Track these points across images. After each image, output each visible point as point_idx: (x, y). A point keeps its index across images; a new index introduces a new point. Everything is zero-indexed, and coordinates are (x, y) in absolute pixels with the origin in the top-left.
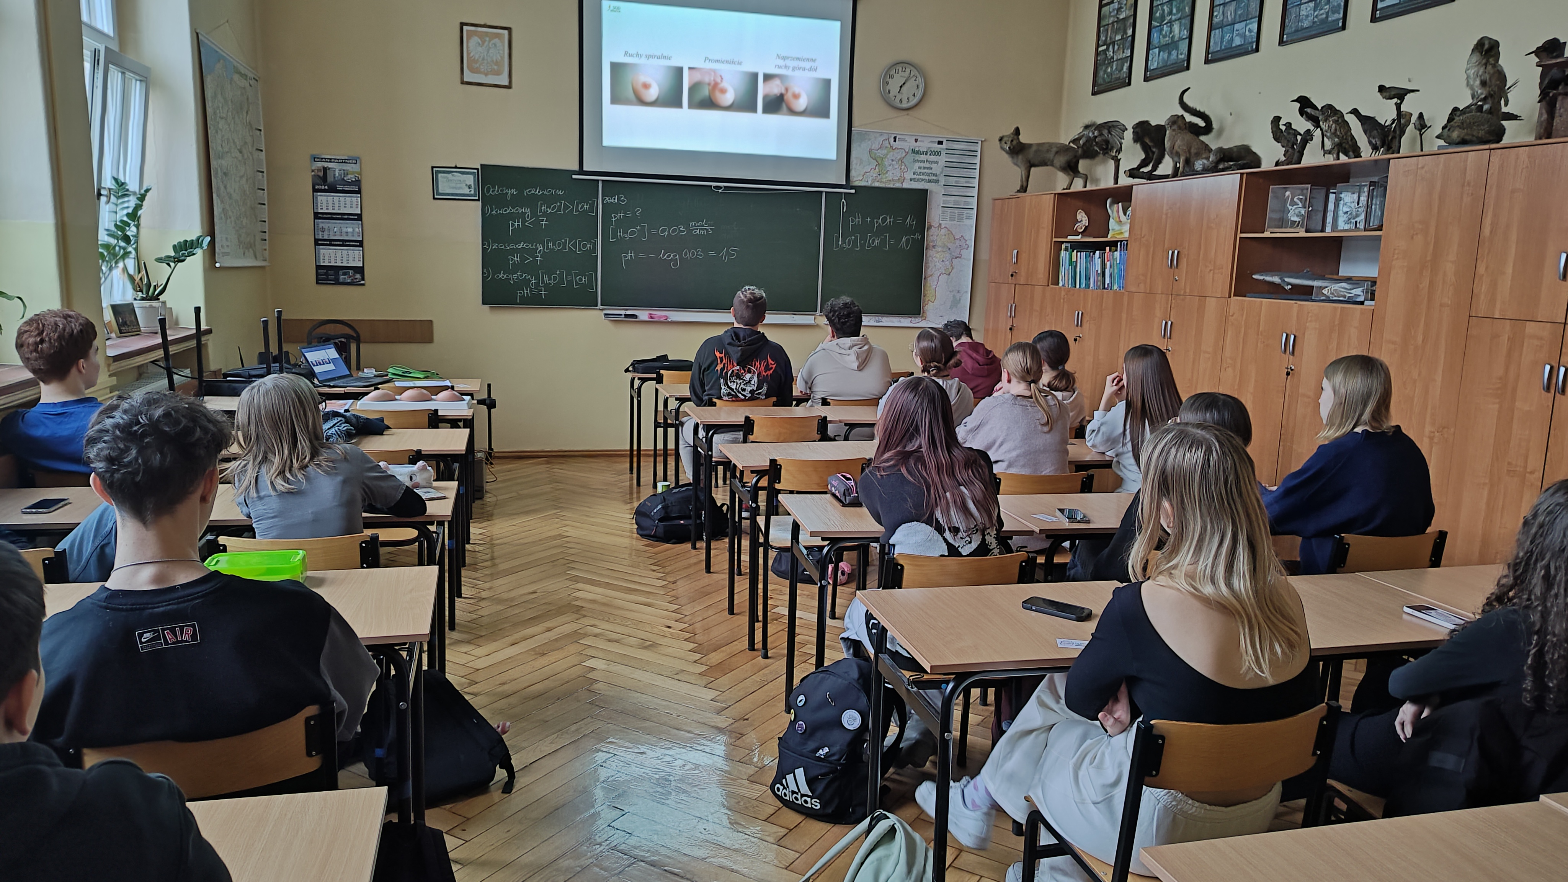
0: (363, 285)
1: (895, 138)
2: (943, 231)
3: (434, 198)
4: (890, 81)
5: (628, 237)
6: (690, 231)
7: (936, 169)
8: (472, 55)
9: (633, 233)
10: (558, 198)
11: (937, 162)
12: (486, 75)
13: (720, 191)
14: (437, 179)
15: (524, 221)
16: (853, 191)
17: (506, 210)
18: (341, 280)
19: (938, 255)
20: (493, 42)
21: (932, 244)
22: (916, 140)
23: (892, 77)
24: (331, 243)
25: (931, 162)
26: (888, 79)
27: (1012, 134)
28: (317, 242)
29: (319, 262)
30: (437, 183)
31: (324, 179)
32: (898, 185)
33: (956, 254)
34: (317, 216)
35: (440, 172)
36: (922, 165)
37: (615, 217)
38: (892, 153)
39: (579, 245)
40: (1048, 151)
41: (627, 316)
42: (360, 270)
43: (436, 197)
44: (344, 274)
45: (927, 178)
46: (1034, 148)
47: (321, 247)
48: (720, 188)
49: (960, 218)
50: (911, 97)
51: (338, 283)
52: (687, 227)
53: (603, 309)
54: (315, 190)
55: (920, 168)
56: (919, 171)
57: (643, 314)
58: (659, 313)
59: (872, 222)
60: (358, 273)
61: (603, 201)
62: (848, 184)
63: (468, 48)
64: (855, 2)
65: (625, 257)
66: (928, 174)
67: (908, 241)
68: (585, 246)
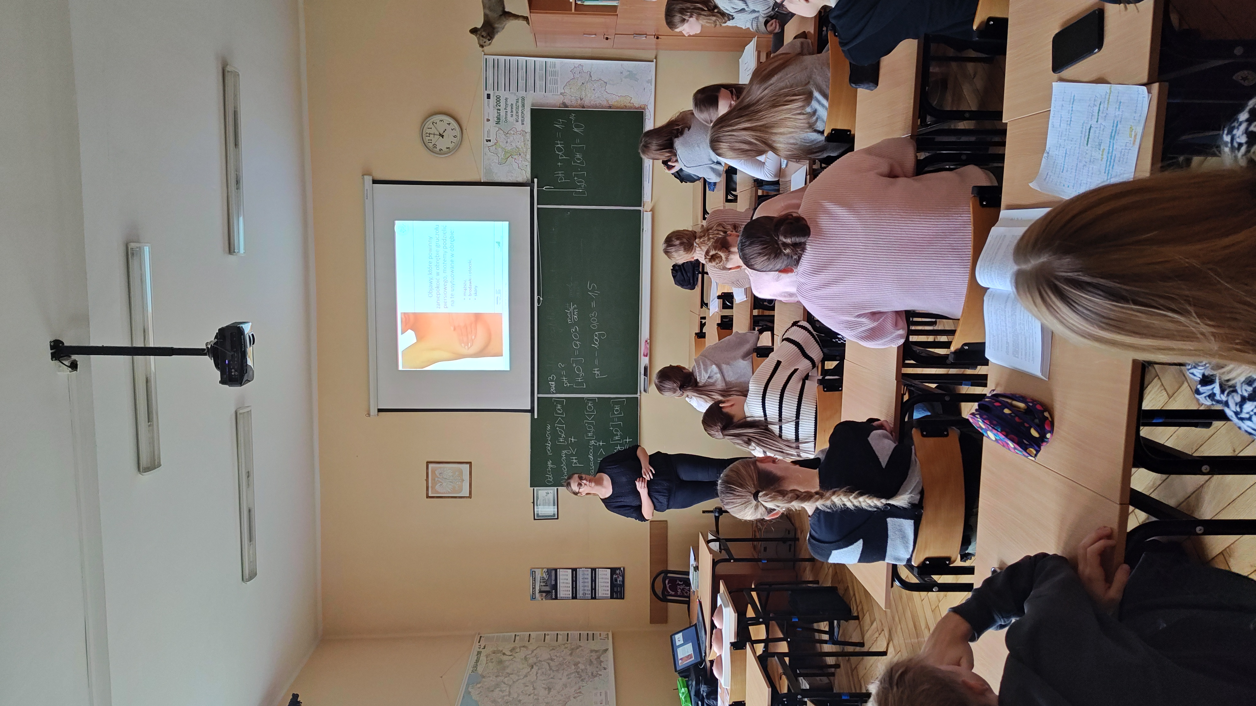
0: (624, 569)
1: (487, 141)
2: (567, 91)
3: (557, 519)
4: (438, 148)
5: (582, 374)
6: (575, 323)
7: (512, 100)
8: (450, 491)
9: (578, 370)
10: (553, 428)
11: (506, 99)
12: (463, 480)
14: (543, 516)
16: (536, 180)
17: (564, 469)
18: (621, 583)
20: (438, 475)
23: (435, 146)
24: (594, 589)
25: (506, 105)
27: (476, 36)
28: (594, 597)
29: (608, 597)
30: (546, 516)
31: (547, 592)
32: (528, 137)
33: (588, 77)
34: (574, 597)
35: (538, 514)
36: (509, 114)
37: (566, 384)
38: (501, 144)
39: (591, 412)
41: (645, 374)
42: (613, 571)
44: (616, 580)
45: (520, 109)
47: (597, 595)
48: (539, 299)
50: (451, 127)
51: (623, 585)
52: (572, 325)
53: (640, 391)
54: (556, 598)
55: (512, 116)
56: (515, 117)
57: (644, 361)
58: (643, 348)
59: (561, 161)
60: (615, 572)
61: (554, 393)
62: (530, 184)
63: (444, 493)
64: (375, 182)
65: (598, 375)
66: (517, 108)
67: (577, 126)
68: (590, 408)
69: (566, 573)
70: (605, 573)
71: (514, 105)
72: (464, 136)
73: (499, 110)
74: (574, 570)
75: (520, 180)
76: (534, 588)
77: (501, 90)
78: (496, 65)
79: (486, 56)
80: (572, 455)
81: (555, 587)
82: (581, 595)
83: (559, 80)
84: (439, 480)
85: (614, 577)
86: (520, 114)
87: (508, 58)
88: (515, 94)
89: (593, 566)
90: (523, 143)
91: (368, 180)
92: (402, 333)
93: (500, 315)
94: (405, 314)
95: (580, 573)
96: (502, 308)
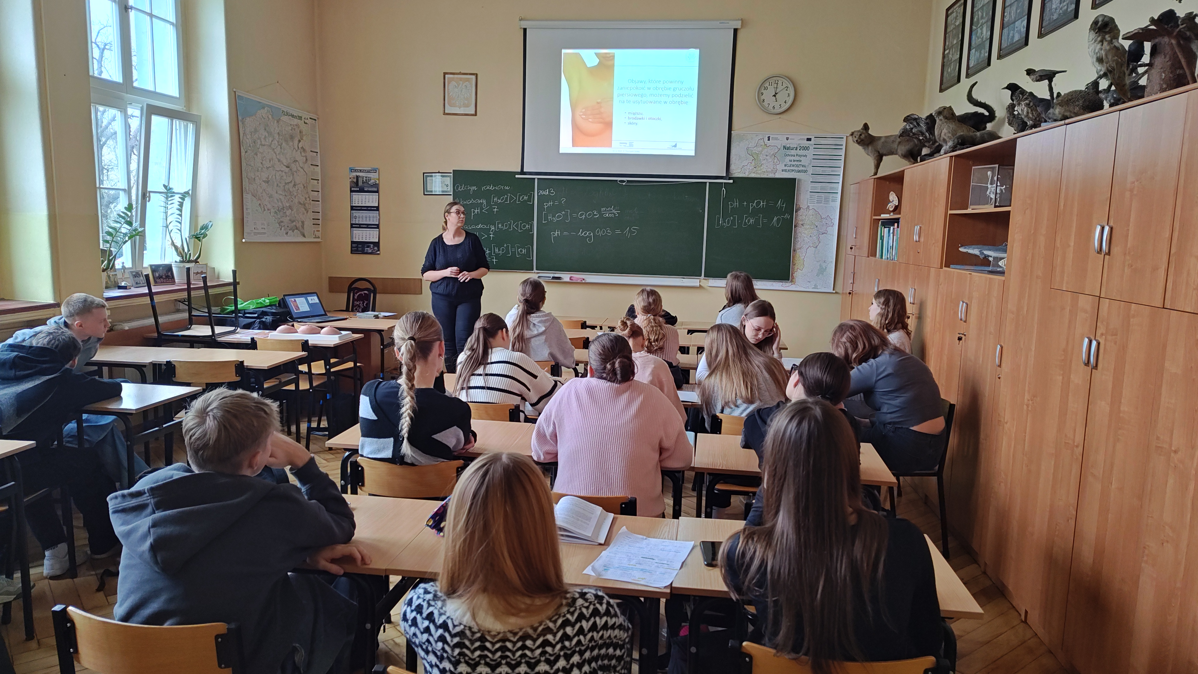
0: (379, 254)
1: (769, 138)
2: (811, 212)
5: (555, 220)
6: (601, 215)
7: (805, 161)
8: (451, 94)
9: (559, 217)
10: (506, 192)
11: (806, 156)
12: (460, 107)
13: (624, 184)
14: (426, 181)
16: (731, 181)
18: (365, 251)
19: (805, 232)
20: (465, 84)
21: (801, 223)
22: (787, 139)
23: (766, 88)
24: (360, 226)
25: (800, 156)
26: (762, 91)
27: (862, 129)
28: (352, 226)
29: (353, 239)
30: (426, 184)
31: (357, 183)
32: (771, 176)
33: (822, 231)
34: (353, 208)
35: (428, 176)
36: (792, 158)
37: (546, 205)
38: (766, 150)
39: (521, 226)
41: (554, 278)
42: (377, 244)
43: (425, 193)
44: (368, 247)
45: (796, 169)
46: (882, 140)
47: (354, 229)
48: (624, 181)
50: (783, 104)
52: (599, 212)
54: (351, 191)
55: (790, 161)
57: (566, 277)
58: (578, 276)
59: (748, 205)
60: (376, 246)
61: (538, 193)
62: (728, 176)
63: (448, 90)
64: (736, 31)
65: (554, 234)
66: (797, 166)
67: (778, 220)
68: (524, 226)
69: (374, 201)
70: (375, 237)
71: (800, 163)
72: (775, 116)
73: (796, 149)
74: (377, 209)
75: (732, 167)
76: (361, 171)
77: (814, 151)
78: (837, 147)
79: (845, 138)
80: (482, 209)
81: (362, 190)
82: (354, 215)
83: (821, 204)
84: (460, 86)
85: (372, 245)
86: (792, 168)
87: (843, 158)
88: (810, 164)
89: (381, 226)
90: (765, 170)
91: (738, 25)
92: (596, 54)
93: (610, 145)
94: (613, 57)
95: (375, 214)
96: (616, 148)
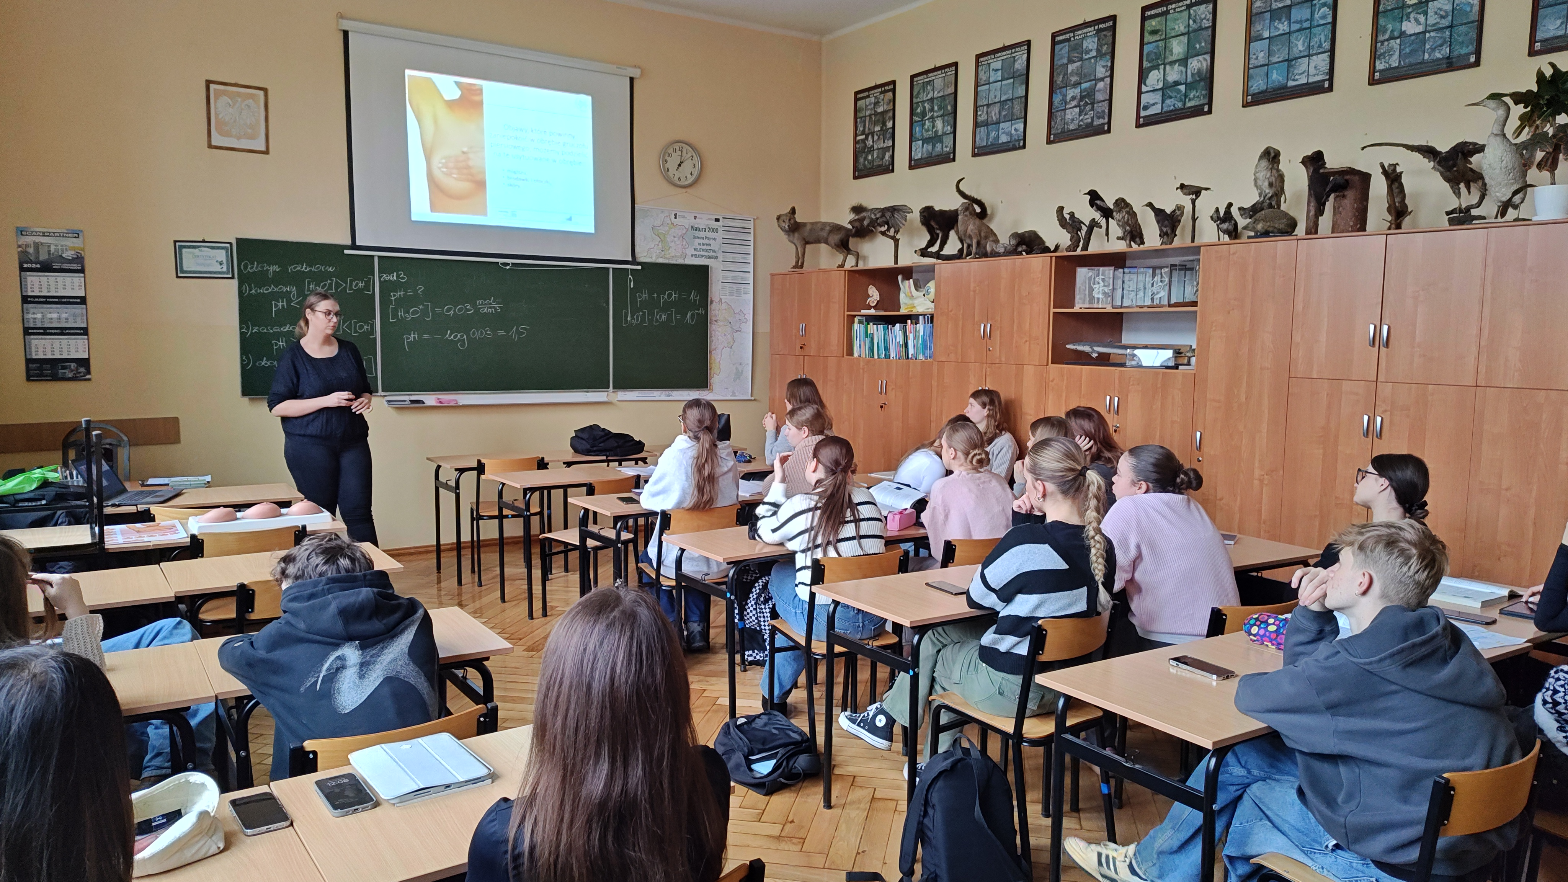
0: (89, 380)
1: (675, 215)
2: (724, 306)
3: (178, 277)
4: (668, 159)
5: (409, 317)
6: (477, 310)
7: (715, 245)
8: (220, 117)
9: (414, 313)
10: (330, 276)
11: (715, 239)
12: (239, 139)
13: (508, 267)
14: (181, 254)
15: (289, 301)
16: (639, 267)
17: (267, 289)
18: (60, 376)
19: (720, 329)
20: (246, 102)
21: (714, 319)
22: (695, 218)
23: (670, 155)
24: (45, 331)
25: (709, 239)
26: (667, 158)
27: (789, 213)
28: (27, 331)
29: (31, 354)
30: (181, 259)
31: (34, 256)
32: (680, 261)
33: (736, 328)
34: (26, 300)
35: (185, 247)
36: (702, 241)
37: (394, 295)
38: (673, 230)
39: (355, 327)
40: (822, 229)
41: (413, 402)
42: (84, 363)
43: (180, 275)
44: (64, 368)
45: (706, 254)
46: (808, 227)
47: (32, 337)
48: (507, 264)
49: (739, 293)
50: (689, 176)
51: (55, 378)
52: (474, 305)
53: (385, 396)
54: (22, 269)
55: (700, 244)
56: (699, 247)
57: (430, 399)
58: (448, 397)
59: (659, 297)
61: (380, 277)
62: (634, 262)
63: (216, 108)
64: (632, 80)
65: (408, 338)
66: (707, 251)
67: (692, 315)
68: (361, 327)
69: (75, 287)
70: (81, 350)
71: (710, 248)
72: (680, 189)
73: (705, 231)
75: (638, 249)
76: (42, 234)
77: (723, 234)
78: (745, 230)
79: (752, 220)
81: (46, 269)
82: (32, 311)
83: (733, 297)
84: (238, 104)
85: (71, 364)
86: (702, 253)
87: (752, 243)
88: (719, 249)
89: (93, 331)
90: (673, 254)
91: (636, 73)
92: (456, 83)
93: (484, 213)
95: (79, 309)
